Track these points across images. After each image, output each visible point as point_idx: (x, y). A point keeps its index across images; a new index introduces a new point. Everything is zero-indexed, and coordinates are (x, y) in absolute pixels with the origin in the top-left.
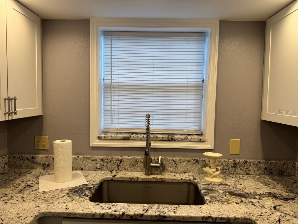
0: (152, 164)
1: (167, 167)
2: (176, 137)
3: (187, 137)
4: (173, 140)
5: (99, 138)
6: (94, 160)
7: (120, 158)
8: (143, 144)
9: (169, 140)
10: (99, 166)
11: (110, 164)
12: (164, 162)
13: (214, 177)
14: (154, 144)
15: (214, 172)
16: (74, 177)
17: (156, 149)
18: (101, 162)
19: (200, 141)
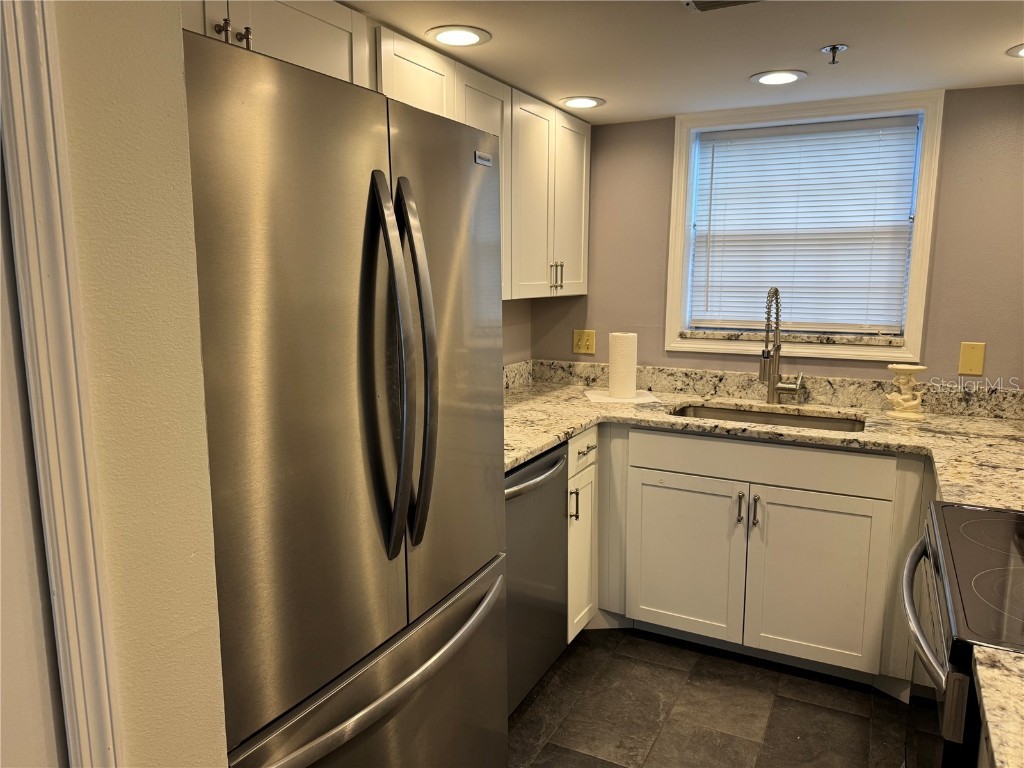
0: (780, 385)
1: (814, 394)
2: (837, 337)
3: (860, 338)
4: (830, 342)
5: (682, 336)
6: (672, 375)
7: (720, 373)
8: (758, 349)
9: (822, 343)
10: (679, 385)
11: (701, 382)
12: (809, 385)
13: (905, 409)
14: (787, 350)
15: (905, 400)
16: (638, 395)
17: (793, 360)
18: (685, 379)
19: (890, 344)
